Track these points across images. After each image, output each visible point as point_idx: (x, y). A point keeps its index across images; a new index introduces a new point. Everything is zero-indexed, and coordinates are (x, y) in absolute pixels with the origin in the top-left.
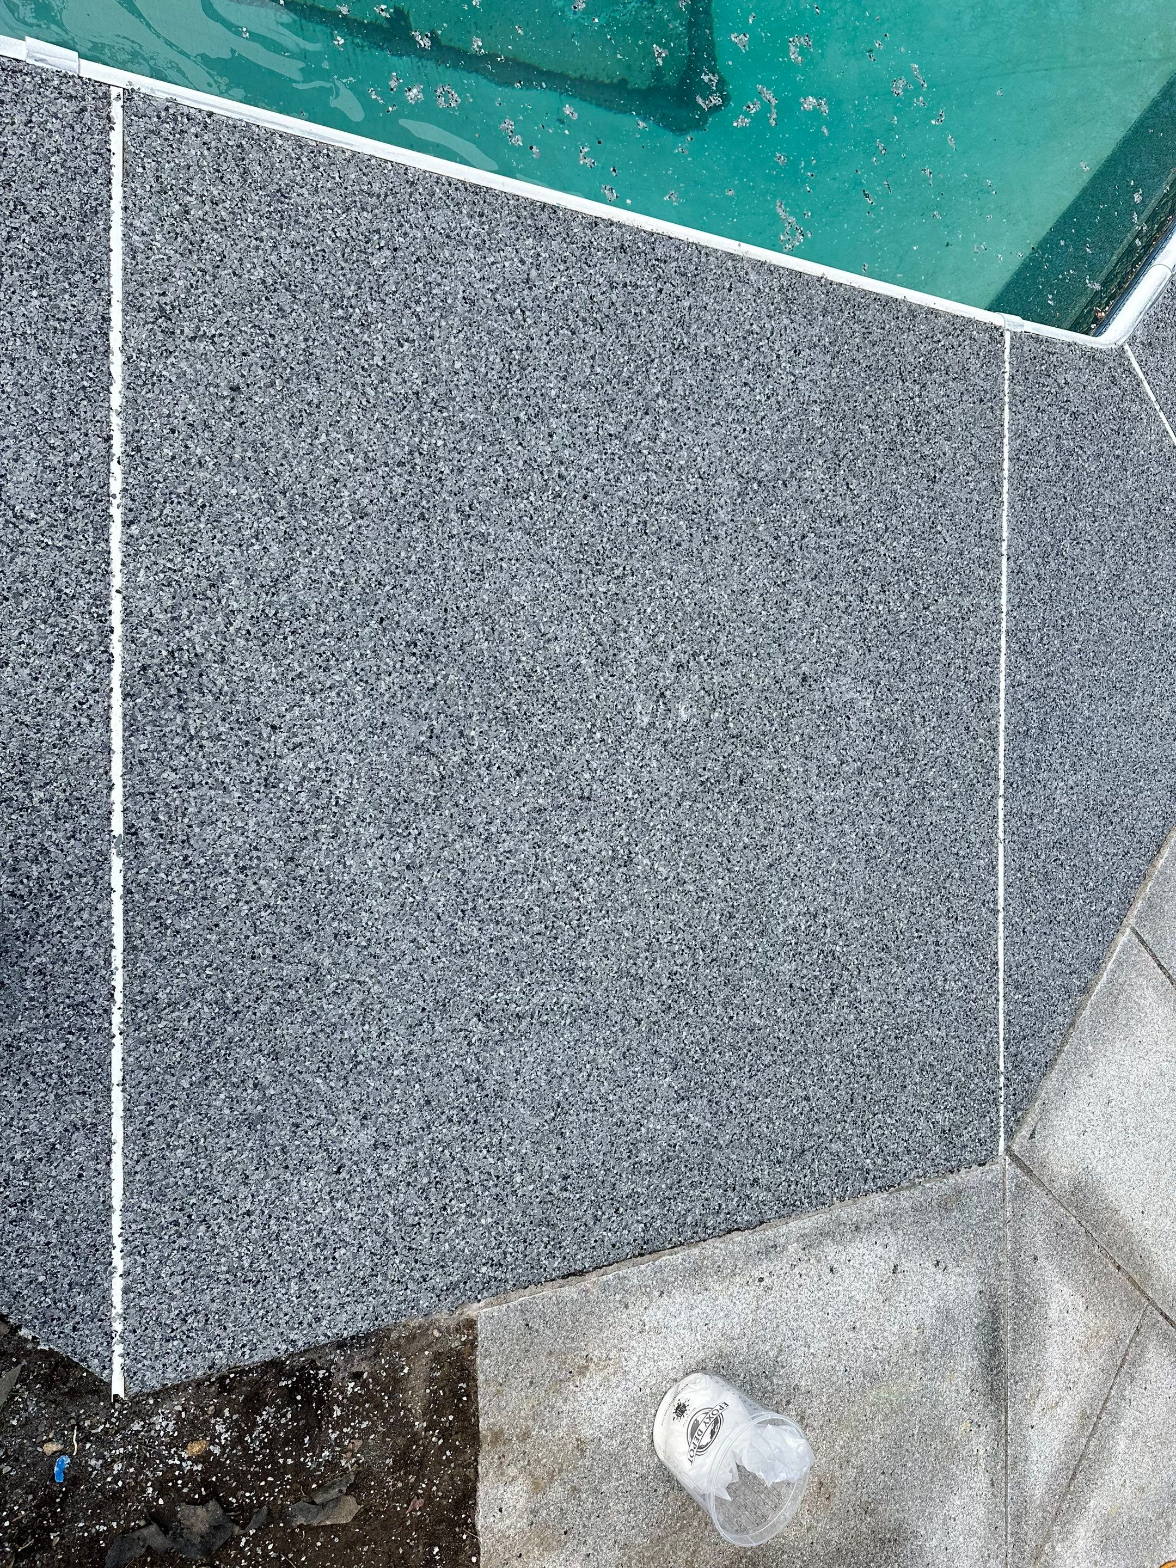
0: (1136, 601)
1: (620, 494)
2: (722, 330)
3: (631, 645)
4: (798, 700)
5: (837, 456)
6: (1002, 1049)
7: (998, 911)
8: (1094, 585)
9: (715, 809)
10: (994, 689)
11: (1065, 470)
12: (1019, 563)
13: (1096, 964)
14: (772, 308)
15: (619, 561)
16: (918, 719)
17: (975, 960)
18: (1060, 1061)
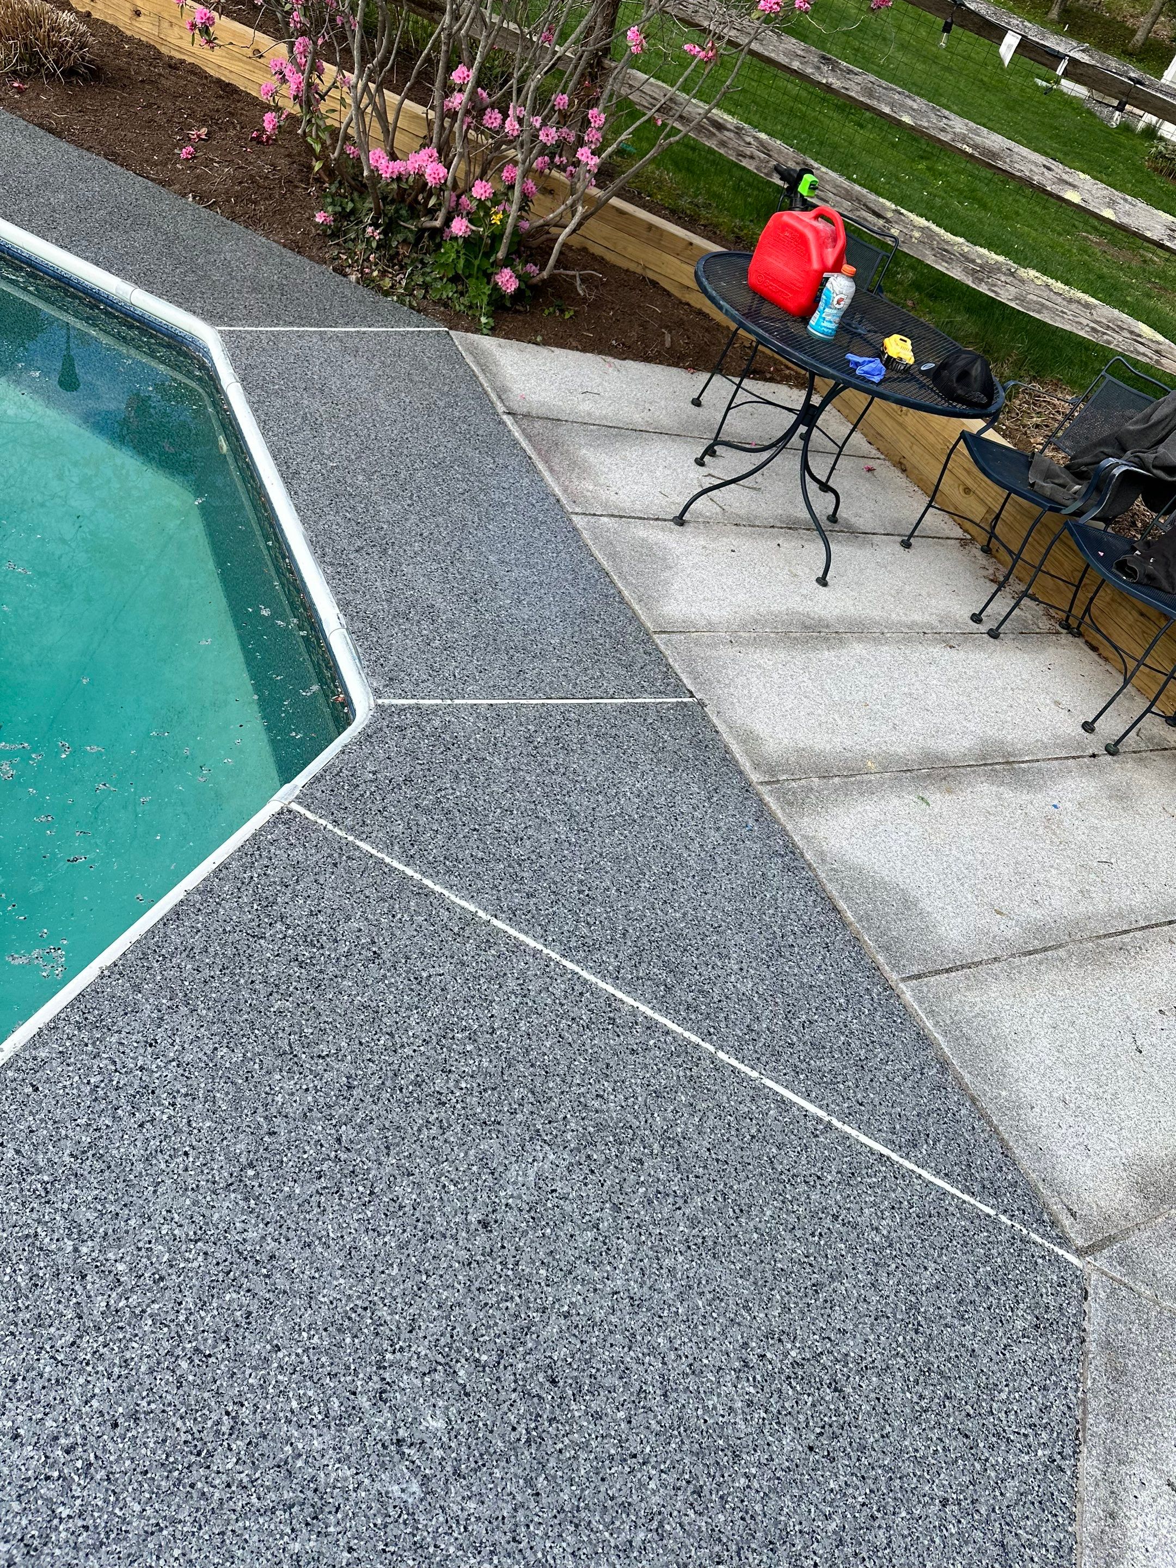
0: (602, 812)
1: (143, 1369)
2: (68, 1124)
3: (317, 1456)
4: (503, 1247)
5: (285, 1053)
6: (972, 1201)
7: (829, 1122)
8: (567, 844)
9: (566, 1441)
10: (611, 999)
11: (449, 816)
12: (505, 909)
13: (923, 1039)
14: (90, 1048)
15: (214, 1416)
16: (596, 1104)
17: (869, 1181)
18: (1006, 1136)
